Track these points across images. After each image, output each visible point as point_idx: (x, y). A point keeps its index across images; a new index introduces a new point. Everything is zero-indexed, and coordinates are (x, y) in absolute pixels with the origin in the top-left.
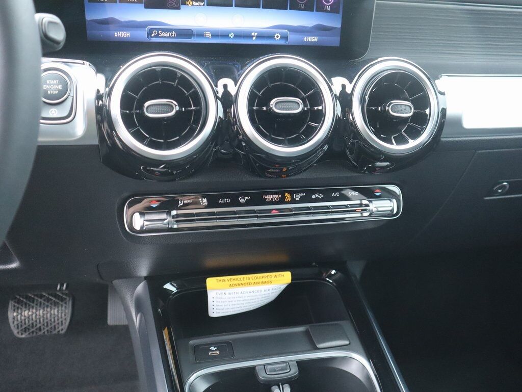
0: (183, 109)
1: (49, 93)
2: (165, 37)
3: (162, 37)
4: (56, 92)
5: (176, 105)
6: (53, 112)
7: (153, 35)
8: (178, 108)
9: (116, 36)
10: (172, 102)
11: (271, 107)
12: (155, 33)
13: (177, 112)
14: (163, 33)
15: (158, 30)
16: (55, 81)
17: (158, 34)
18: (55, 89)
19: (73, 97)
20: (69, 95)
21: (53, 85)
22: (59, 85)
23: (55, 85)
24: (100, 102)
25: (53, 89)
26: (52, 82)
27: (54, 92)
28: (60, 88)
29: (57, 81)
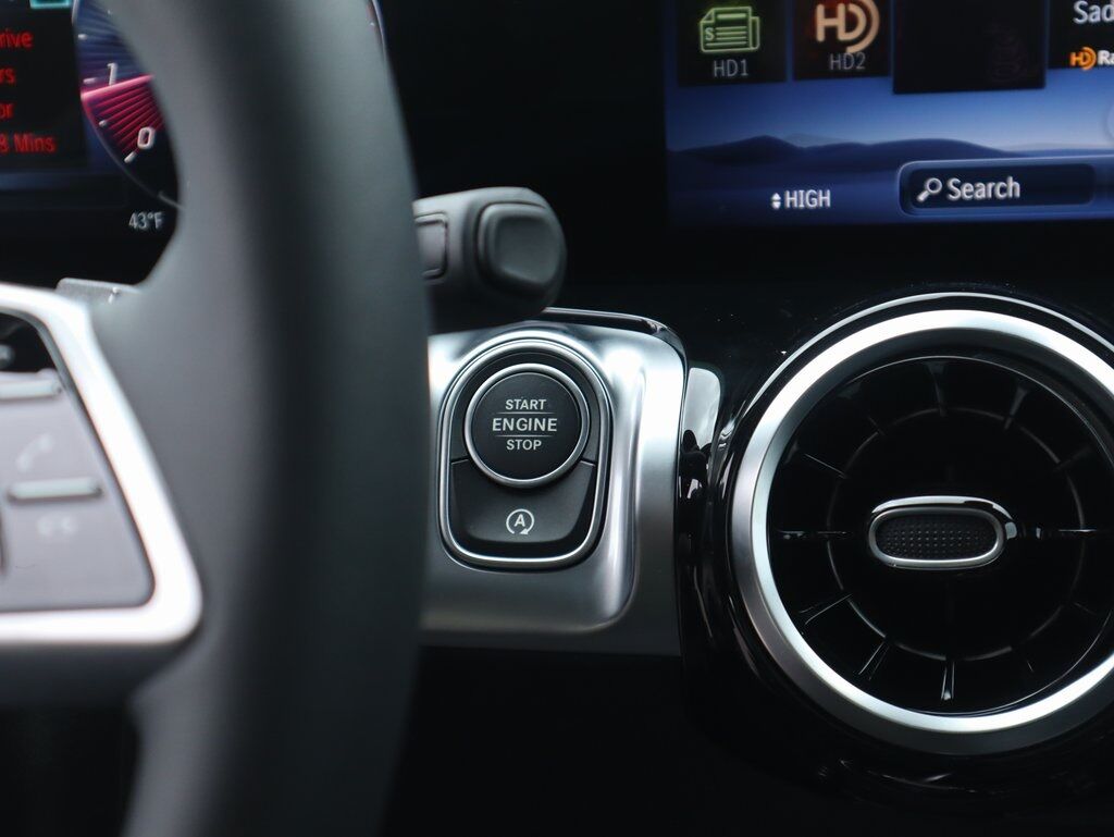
0: (1038, 531)
1: (510, 446)
2: (974, 203)
3: (961, 202)
4: (537, 444)
5: (1003, 520)
6: (521, 521)
7: (922, 197)
8: (1011, 530)
9: (777, 205)
10: (988, 508)
12: (933, 186)
13: (1008, 544)
14: (967, 188)
15: (944, 174)
16: (534, 404)
17: (946, 190)
18: (532, 432)
19: (596, 463)
20: (581, 458)
21: (527, 417)
22: (547, 417)
23: (534, 417)
24: (695, 484)
25: (526, 432)
26: (522, 406)
27: (527, 445)
28: (549, 429)
29: (542, 401)
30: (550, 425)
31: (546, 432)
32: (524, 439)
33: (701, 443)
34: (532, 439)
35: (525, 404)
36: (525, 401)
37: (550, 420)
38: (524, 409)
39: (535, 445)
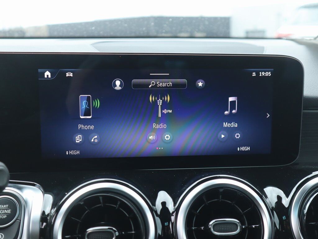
5: (115, 231)
8: (117, 234)
10: (112, 229)
11: (210, 227)
16: (5, 206)
18: (4, 213)
19: (20, 220)
20: (17, 219)
21: (3, 210)
22: (8, 209)
23: (4, 210)
24: (45, 224)
25: (3, 214)
26: (2, 207)
27: (3, 217)
28: (9, 213)
29: (7, 205)
30: (9, 211)
31: (8, 213)
32: (2, 215)
33: (46, 214)
34: (4, 215)
35: (2, 206)
36: (3, 206)
37: (9, 210)
38: (2, 208)
39: (5, 217)
